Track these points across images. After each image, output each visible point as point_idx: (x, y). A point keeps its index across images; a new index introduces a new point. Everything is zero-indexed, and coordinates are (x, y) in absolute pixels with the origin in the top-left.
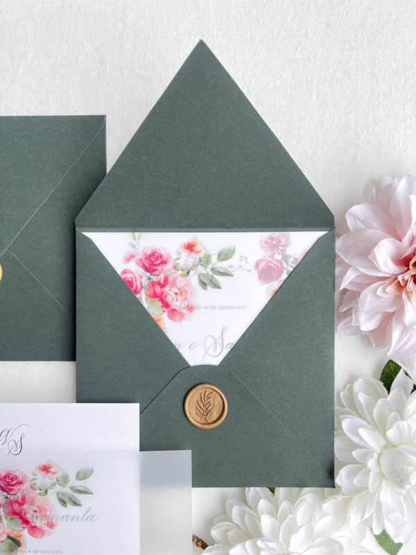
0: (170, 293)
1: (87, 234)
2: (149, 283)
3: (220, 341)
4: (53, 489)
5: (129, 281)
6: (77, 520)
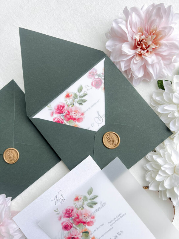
0: (73, 114)
1: (34, 117)
2: (64, 117)
3: (99, 117)
4: (84, 204)
5: (57, 121)
6: (100, 209)
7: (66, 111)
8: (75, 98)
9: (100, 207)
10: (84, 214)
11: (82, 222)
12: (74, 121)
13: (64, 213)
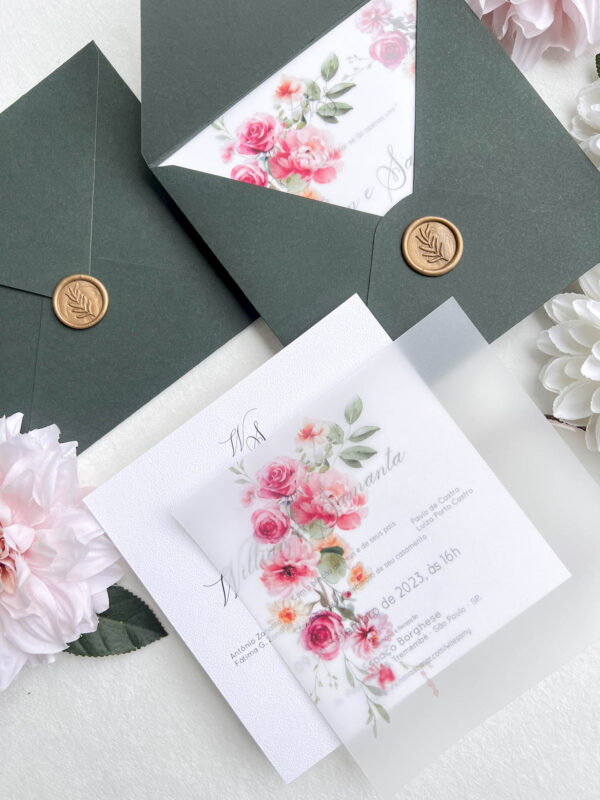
0: (300, 156)
2: (269, 163)
3: (394, 165)
4: (332, 453)
5: (246, 178)
6: (384, 474)
7: (278, 145)
8: (310, 97)
9: (385, 468)
10: (330, 489)
11: (321, 516)
12: (303, 177)
13: (263, 479)
